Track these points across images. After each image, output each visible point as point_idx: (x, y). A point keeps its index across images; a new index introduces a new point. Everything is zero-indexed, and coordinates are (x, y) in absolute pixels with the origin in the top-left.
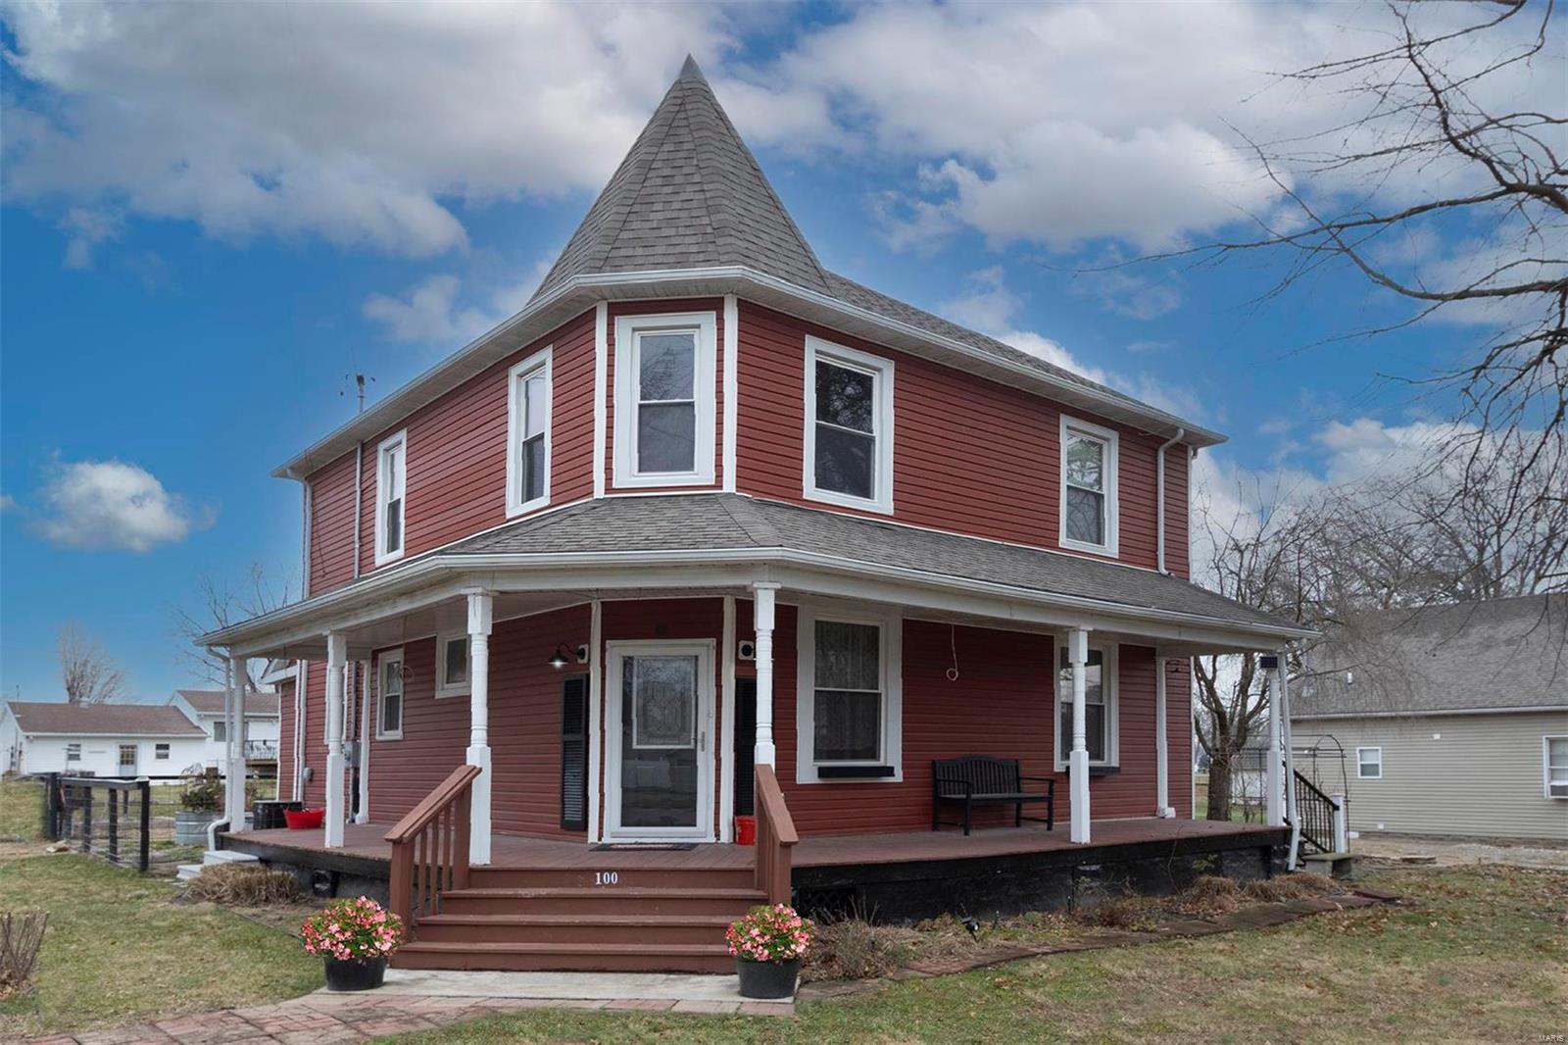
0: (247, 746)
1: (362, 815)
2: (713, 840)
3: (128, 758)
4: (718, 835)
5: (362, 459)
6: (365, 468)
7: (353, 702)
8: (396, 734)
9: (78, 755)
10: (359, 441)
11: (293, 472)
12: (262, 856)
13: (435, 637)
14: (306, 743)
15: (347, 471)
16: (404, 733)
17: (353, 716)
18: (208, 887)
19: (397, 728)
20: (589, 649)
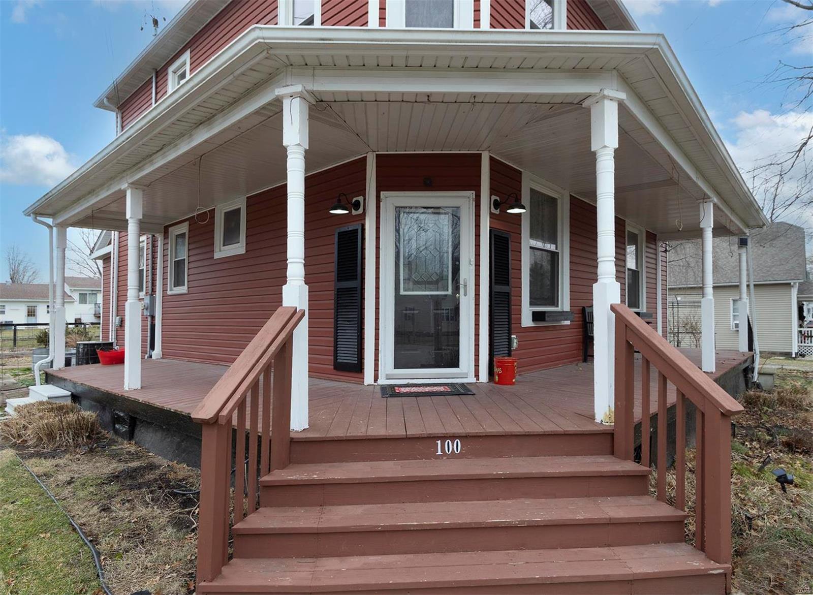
0: (97, 306)
1: (157, 352)
2: (474, 380)
3: (31, 313)
4: (477, 375)
5: (156, 83)
6: (158, 90)
7: (150, 266)
8: (183, 289)
9: (4, 311)
10: (154, 69)
11: (108, 101)
12: (73, 391)
13: (215, 208)
14: (118, 299)
15: (146, 95)
16: (188, 288)
17: (150, 277)
18: (14, 431)
19: (184, 285)
20: (365, 200)
